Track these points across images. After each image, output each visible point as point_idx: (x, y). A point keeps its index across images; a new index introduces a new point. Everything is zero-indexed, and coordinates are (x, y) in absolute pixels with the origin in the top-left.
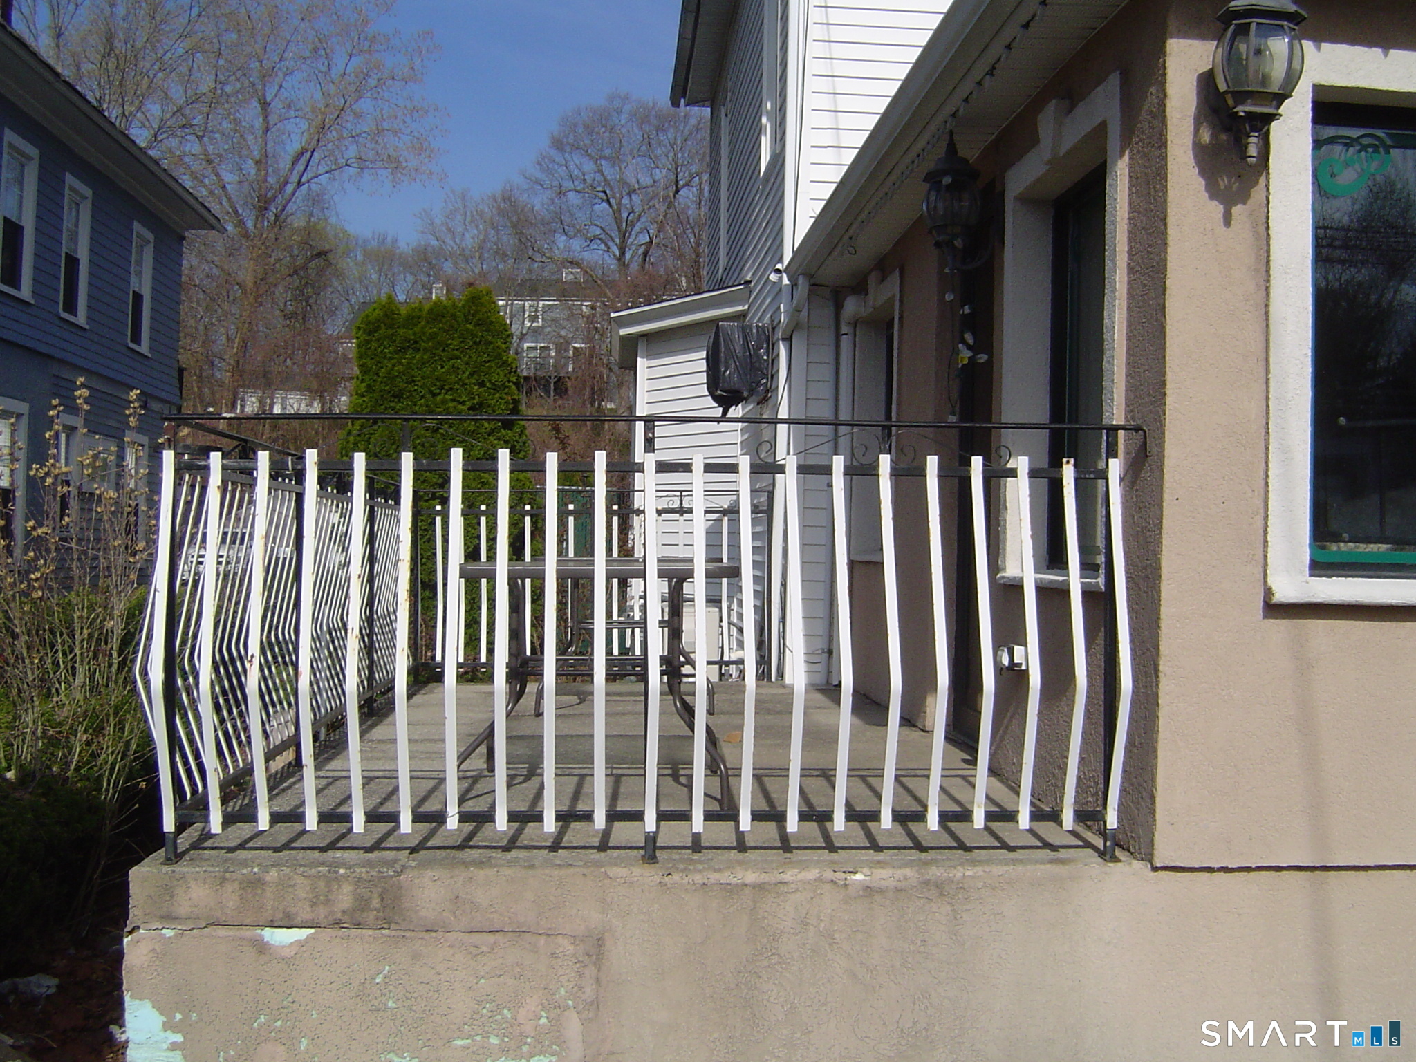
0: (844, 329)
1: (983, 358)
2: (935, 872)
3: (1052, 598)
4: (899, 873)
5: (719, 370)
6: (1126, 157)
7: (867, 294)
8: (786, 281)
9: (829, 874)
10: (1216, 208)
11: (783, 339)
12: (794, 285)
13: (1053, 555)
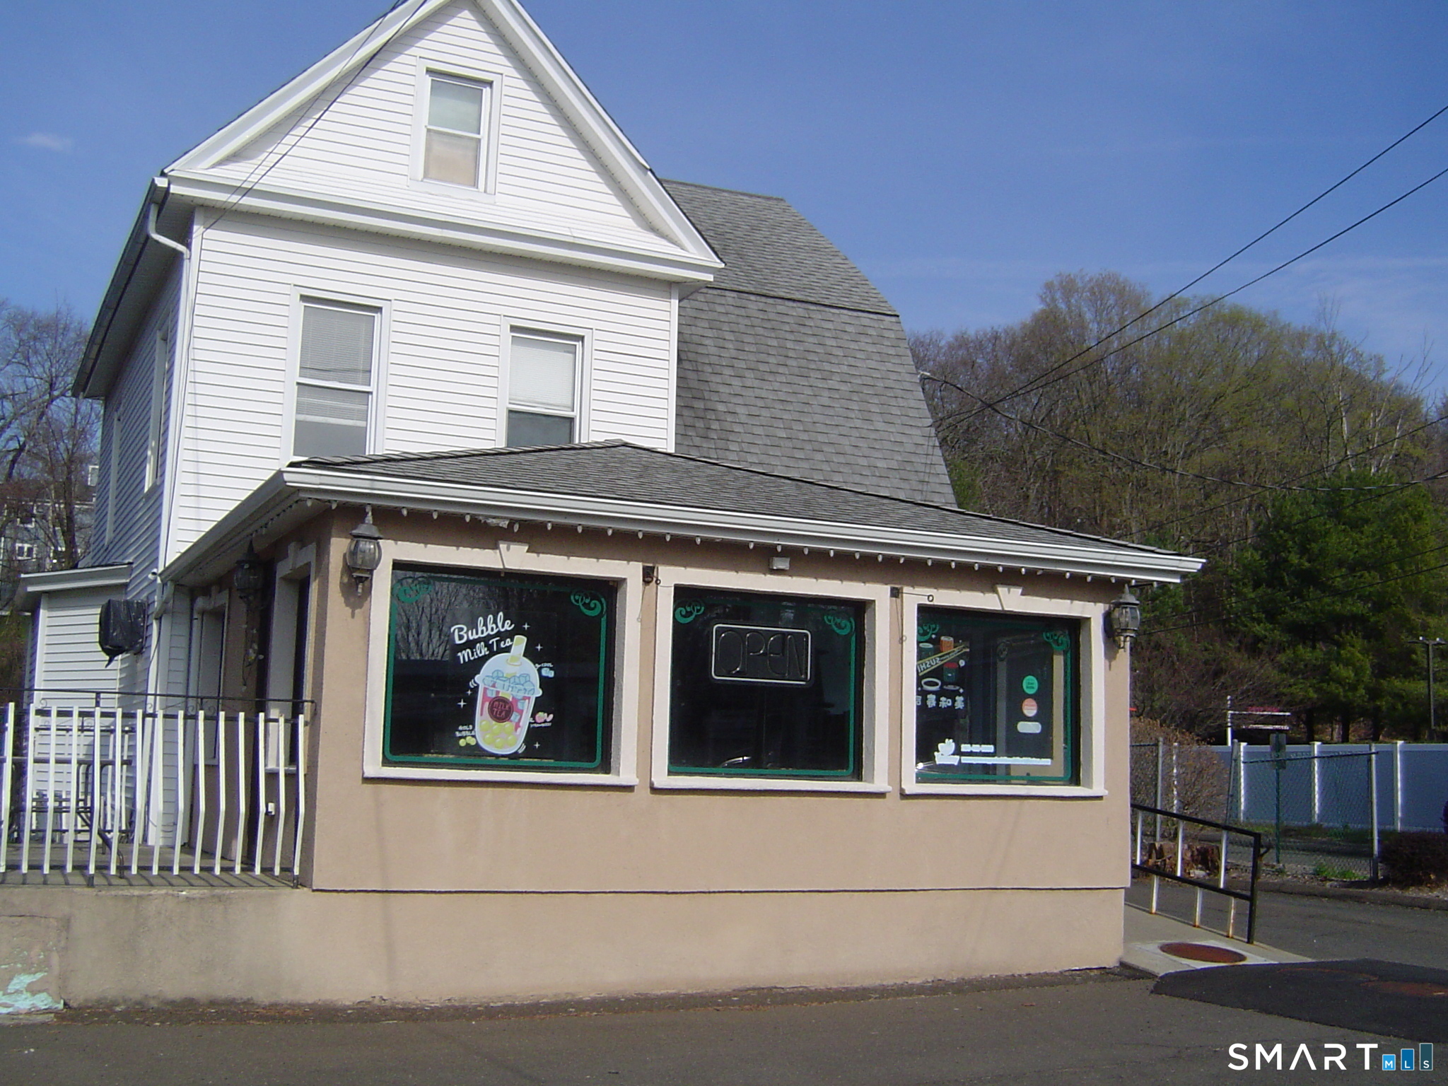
0: (195, 616)
1: (261, 657)
2: (218, 891)
3: (292, 777)
4: (201, 892)
5: (109, 630)
6: (317, 581)
7: (210, 596)
8: (159, 581)
9: (171, 892)
10: (349, 610)
11: (156, 619)
12: (164, 584)
13: (293, 758)
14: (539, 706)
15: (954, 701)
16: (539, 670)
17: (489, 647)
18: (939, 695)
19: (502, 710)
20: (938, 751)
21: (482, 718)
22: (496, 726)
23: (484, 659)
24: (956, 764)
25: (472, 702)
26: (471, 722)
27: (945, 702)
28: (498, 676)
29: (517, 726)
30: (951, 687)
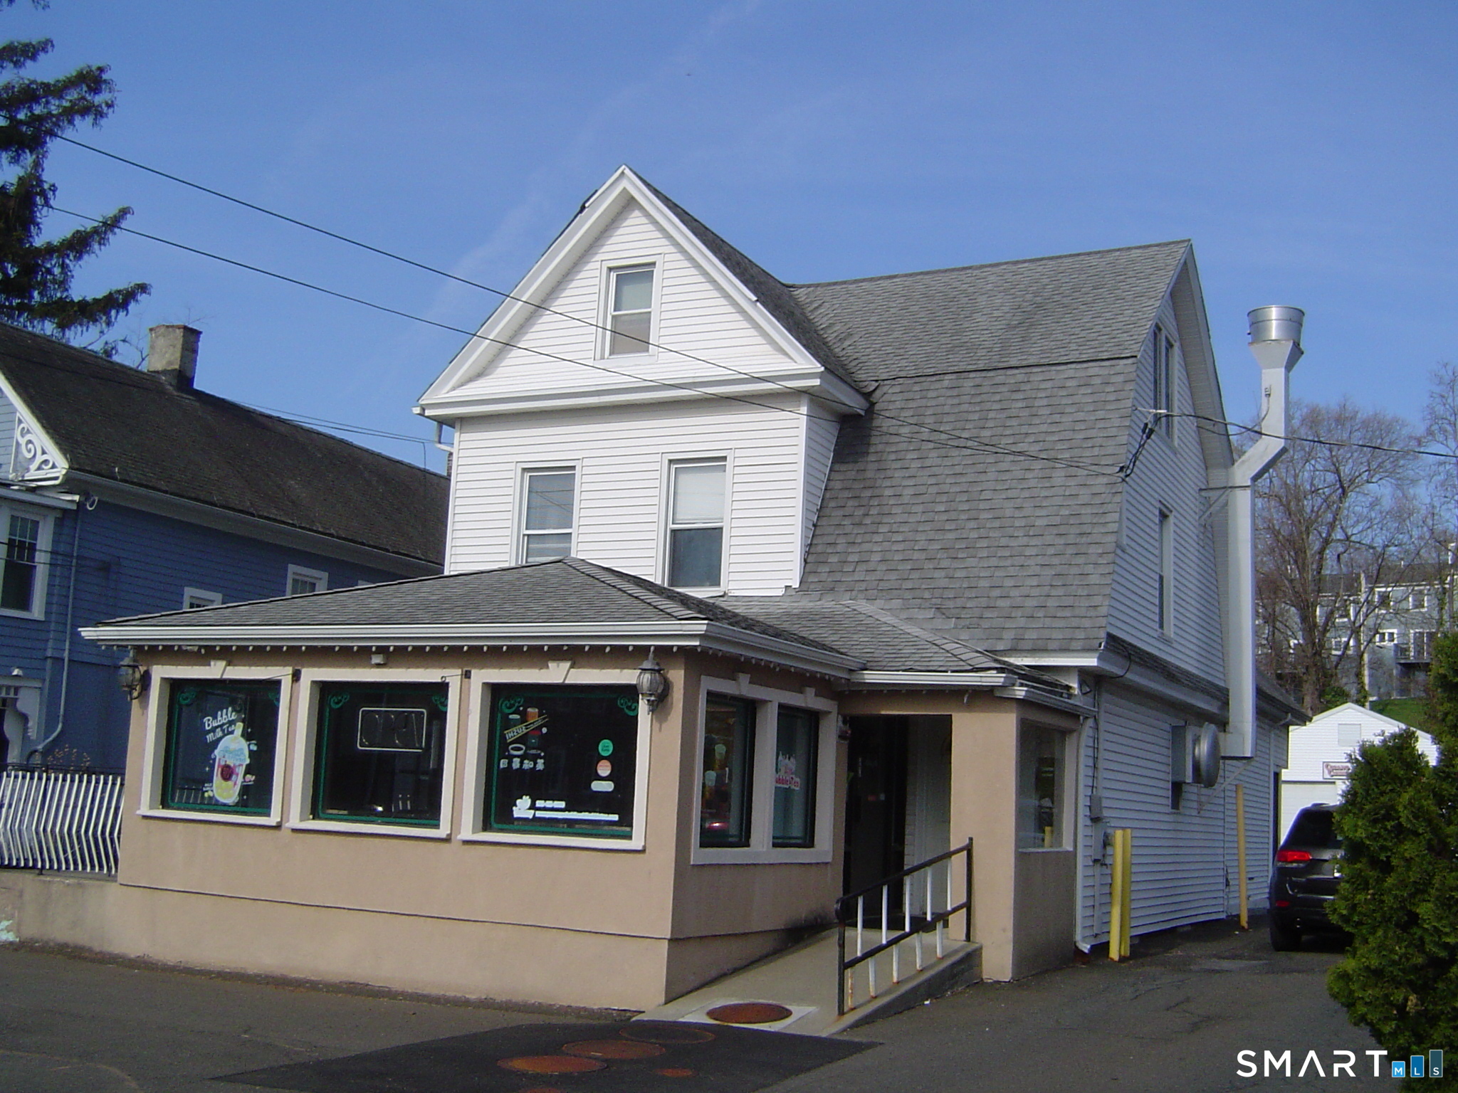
14: (249, 770)
15: (535, 763)
16: (249, 745)
17: (223, 731)
18: (523, 758)
19: (228, 773)
20: (516, 806)
21: (217, 778)
22: (224, 784)
23: (219, 740)
24: (531, 817)
25: (212, 767)
26: (211, 781)
27: (528, 765)
28: (226, 750)
29: (235, 784)
30: (533, 752)
